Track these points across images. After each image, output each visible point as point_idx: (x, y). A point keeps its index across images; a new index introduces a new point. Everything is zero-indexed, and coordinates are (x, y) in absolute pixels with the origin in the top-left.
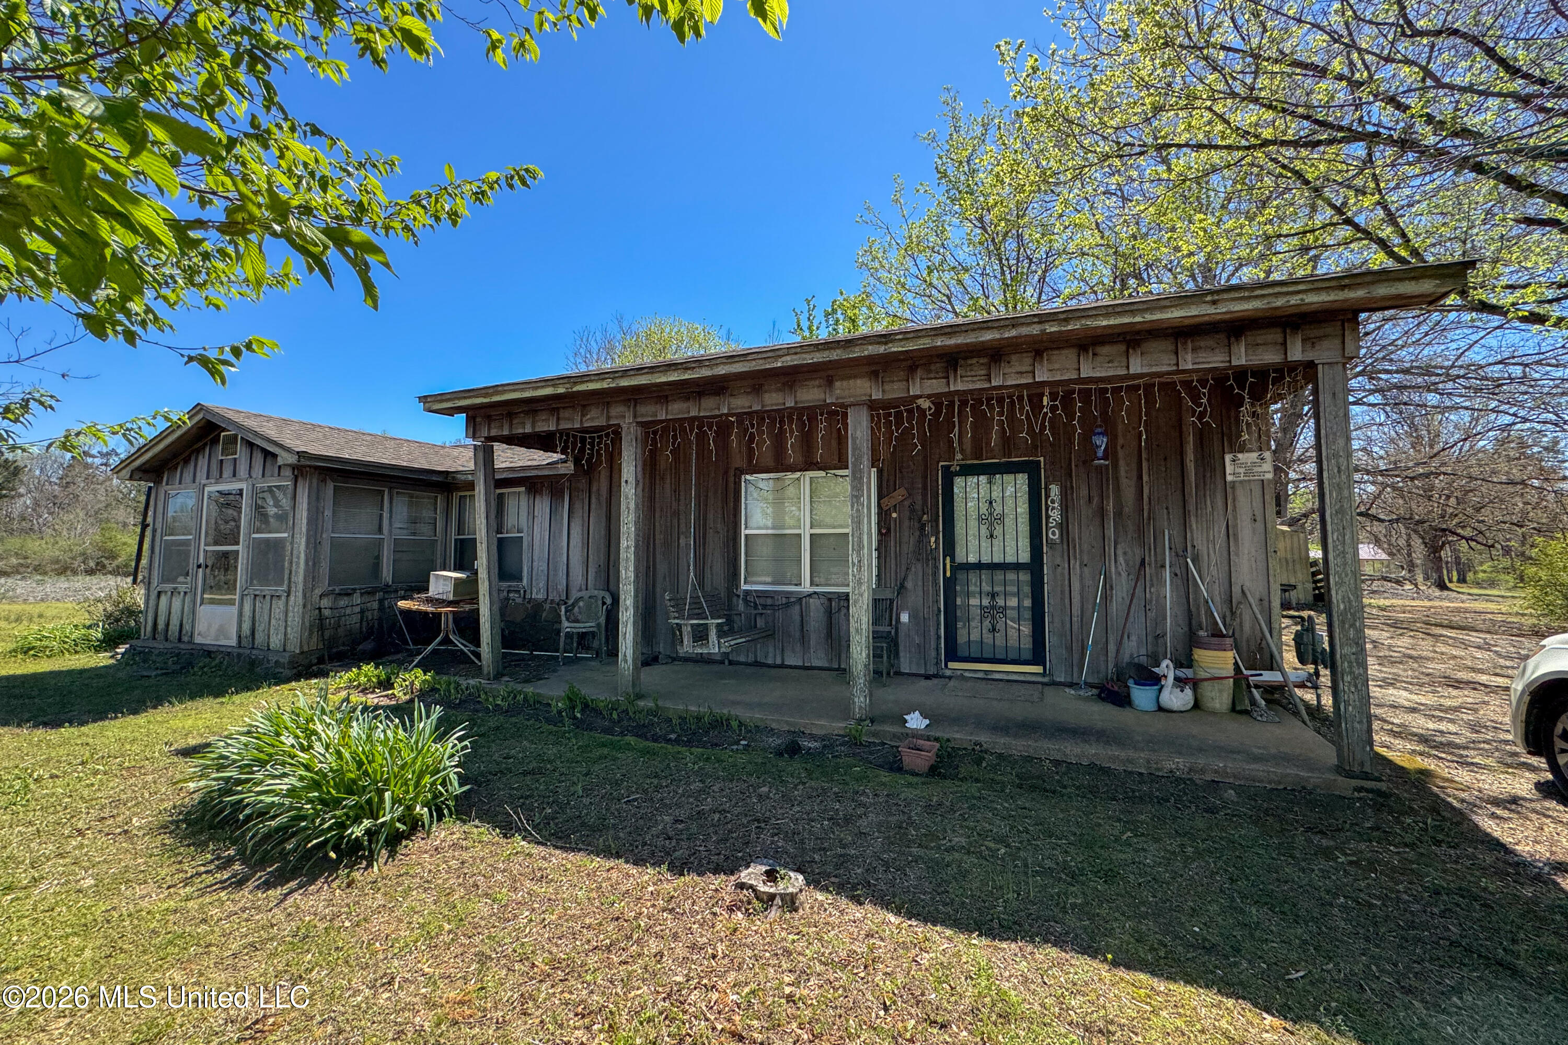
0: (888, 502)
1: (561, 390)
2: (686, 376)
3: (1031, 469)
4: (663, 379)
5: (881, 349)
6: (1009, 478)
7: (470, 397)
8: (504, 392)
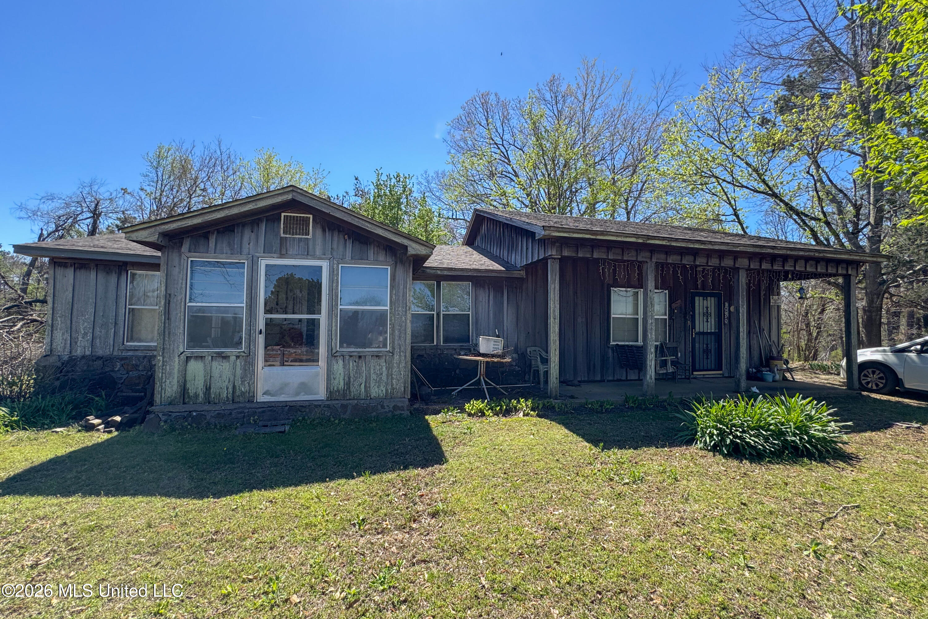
0: (674, 305)
1: (640, 241)
2: (702, 247)
3: (718, 296)
4: (692, 246)
5: (772, 251)
6: (709, 298)
7: (581, 233)
8: (606, 235)
